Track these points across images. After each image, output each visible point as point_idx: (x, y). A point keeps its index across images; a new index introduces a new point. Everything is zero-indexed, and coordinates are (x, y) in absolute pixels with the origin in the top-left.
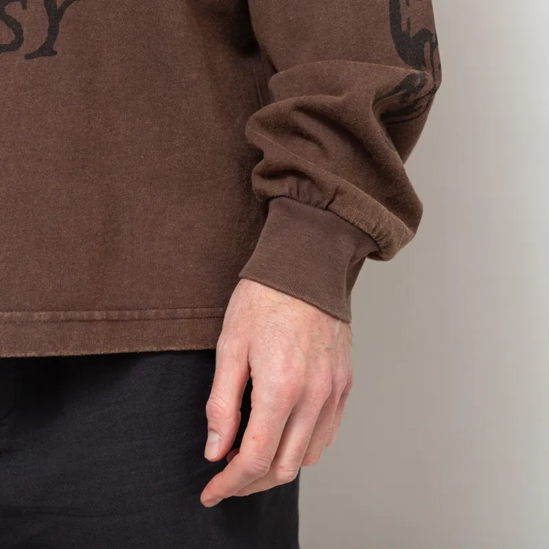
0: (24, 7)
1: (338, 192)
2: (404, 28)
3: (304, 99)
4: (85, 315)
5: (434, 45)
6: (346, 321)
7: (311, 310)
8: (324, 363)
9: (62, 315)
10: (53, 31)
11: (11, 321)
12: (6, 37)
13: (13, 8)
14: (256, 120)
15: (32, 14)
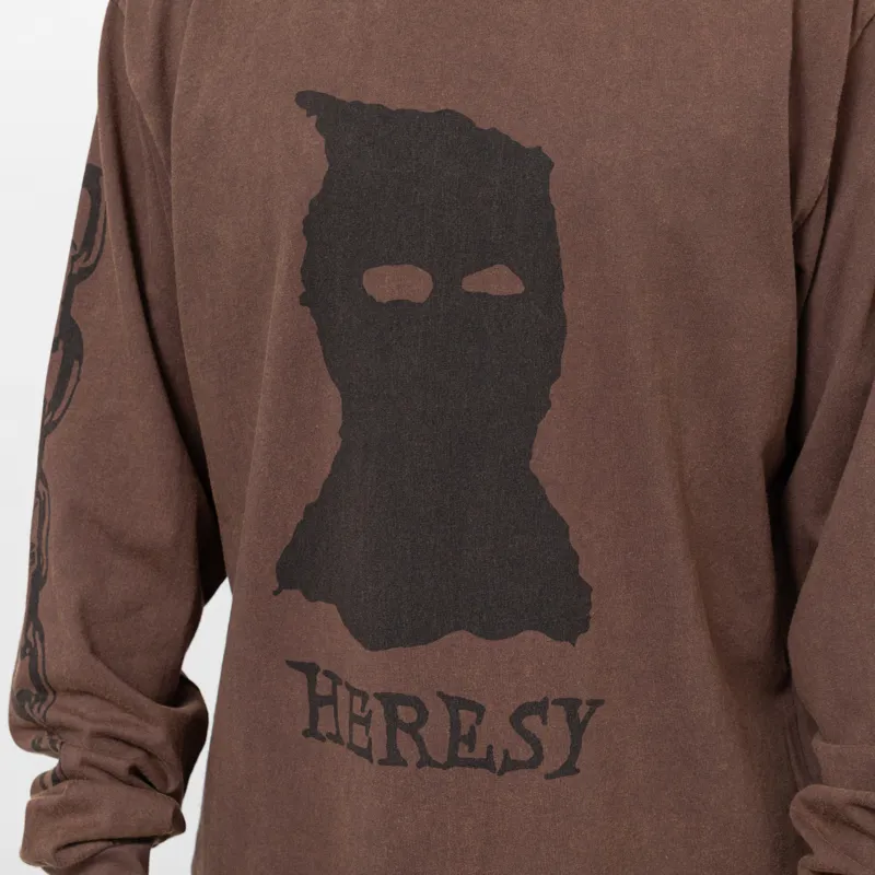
0: (544, 722)
3: (861, 795)
12: (523, 752)
13: (532, 723)
14: (804, 801)
15: (553, 731)
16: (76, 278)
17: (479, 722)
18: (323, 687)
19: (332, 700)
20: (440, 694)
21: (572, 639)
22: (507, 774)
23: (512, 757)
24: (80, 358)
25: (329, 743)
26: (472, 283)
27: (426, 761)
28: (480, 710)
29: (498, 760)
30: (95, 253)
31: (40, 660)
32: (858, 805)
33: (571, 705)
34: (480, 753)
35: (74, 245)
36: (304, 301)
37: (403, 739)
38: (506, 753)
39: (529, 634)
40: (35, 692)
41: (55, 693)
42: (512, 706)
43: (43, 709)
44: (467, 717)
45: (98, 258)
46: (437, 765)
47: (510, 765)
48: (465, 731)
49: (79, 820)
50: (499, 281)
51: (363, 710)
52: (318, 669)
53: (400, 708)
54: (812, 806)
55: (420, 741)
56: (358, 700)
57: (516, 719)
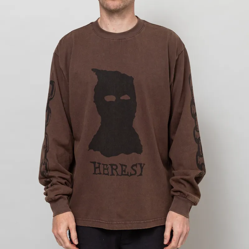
0: (137, 167)
1: (188, 195)
2: (199, 163)
3: (182, 177)
4: (149, 221)
5: (204, 166)
6: (188, 218)
7: (183, 217)
8: (186, 226)
9: (145, 221)
10: (142, 171)
11: (137, 223)
12: (133, 172)
13: (135, 168)
14: (172, 179)
15: (138, 169)
16: (49, 100)
17: (126, 168)
18: (97, 165)
19: (99, 167)
20: (119, 164)
21: (140, 154)
22: (131, 176)
23: (132, 173)
24: (51, 113)
25: (98, 175)
26: (122, 98)
27: (118, 175)
28: (126, 166)
29: (129, 174)
30: (53, 95)
31: (47, 165)
32: (182, 179)
33: (141, 164)
34: (126, 173)
35: (49, 94)
36: (94, 102)
37: (114, 171)
38: (131, 173)
39: (133, 153)
40: (45, 171)
41: (49, 171)
42: (131, 165)
43: (48, 174)
44: (124, 167)
45: (54, 96)
46: (119, 175)
47: (131, 175)
48: (124, 170)
49: (57, 191)
50: (126, 97)
51: (106, 167)
52: (96, 162)
53: (113, 166)
54: (174, 180)
55: (117, 171)
56: (105, 166)
57: (132, 167)
